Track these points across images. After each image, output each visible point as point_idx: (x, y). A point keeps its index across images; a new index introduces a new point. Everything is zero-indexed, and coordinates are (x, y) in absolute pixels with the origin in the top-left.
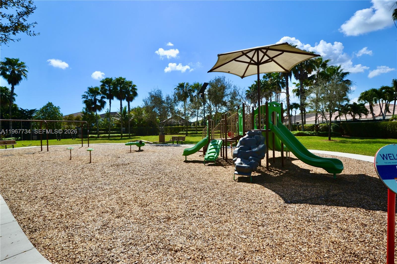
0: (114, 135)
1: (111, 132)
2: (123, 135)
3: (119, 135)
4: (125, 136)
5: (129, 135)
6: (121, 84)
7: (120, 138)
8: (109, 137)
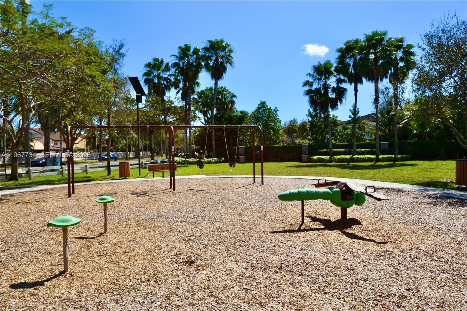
0: (362, 156)
1: (358, 150)
2: (381, 156)
3: (372, 156)
4: (384, 160)
6: (374, 46)
7: (373, 163)
8: (352, 160)
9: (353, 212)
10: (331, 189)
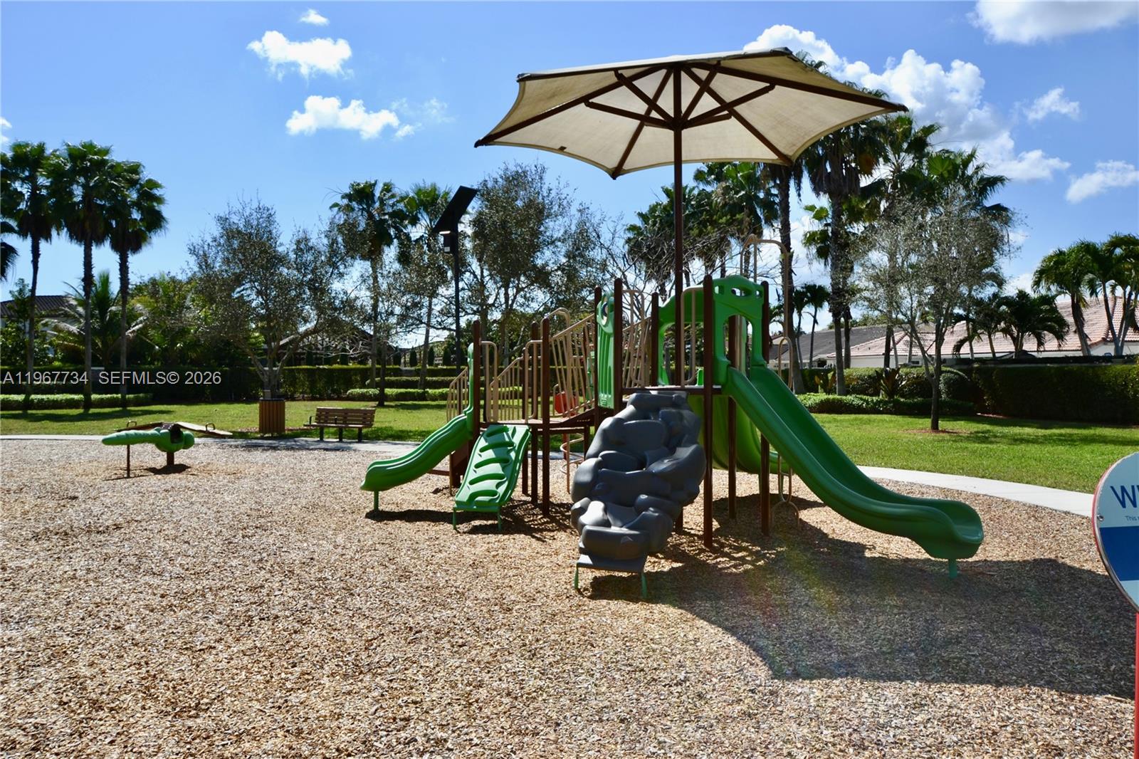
0: (51, 397)
2: (94, 397)
3: (76, 397)
4: (101, 404)
5: (123, 397)
6: (88, 173)
7: (81, 411)
8: (27, 405)
9: (180, 457)
10: (158, 430)
